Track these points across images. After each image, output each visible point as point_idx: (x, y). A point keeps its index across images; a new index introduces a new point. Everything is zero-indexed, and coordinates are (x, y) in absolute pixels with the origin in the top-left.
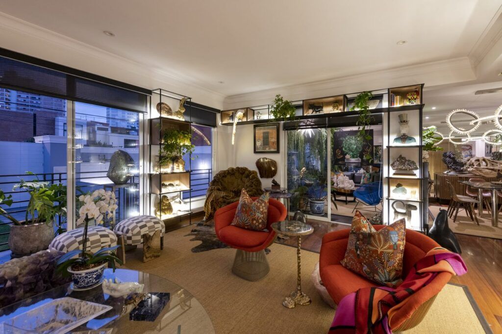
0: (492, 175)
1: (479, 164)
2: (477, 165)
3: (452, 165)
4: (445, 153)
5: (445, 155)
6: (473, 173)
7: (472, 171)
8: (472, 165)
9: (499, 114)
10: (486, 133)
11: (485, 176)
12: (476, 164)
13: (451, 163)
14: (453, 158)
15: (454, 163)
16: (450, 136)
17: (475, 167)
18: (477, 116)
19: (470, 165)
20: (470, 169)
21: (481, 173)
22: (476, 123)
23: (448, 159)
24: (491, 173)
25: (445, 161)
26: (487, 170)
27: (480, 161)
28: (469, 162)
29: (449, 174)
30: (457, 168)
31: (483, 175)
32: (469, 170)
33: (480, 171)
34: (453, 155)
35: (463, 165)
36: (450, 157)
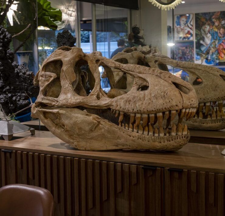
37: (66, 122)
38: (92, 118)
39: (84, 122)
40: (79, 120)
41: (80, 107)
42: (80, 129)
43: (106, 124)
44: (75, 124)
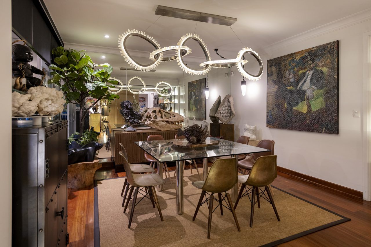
0: (167, 127)
1: (156, 116)
2: (154, 118)
3: (130, 118)
4: (123, 103)
5: (122, 105)
6: (150, 126)
7: (150, 124)
8: (149, 117)
9: (183, 45)
10: (158, 85)
11: (161, 129)
12: (153, 116)
13: (128, 116)
14: (131, 110)
15: (131, 116)
16: (129, 84)
17: (152, 119)
18: (158, 45)
19: (147, 117)
20: (148, 122)
21: (157, 127)
22: (157, 57)
23: (125, 110)
24: (166, 125)
25: (122, 113)
26: (163, 123)
27: (157, 112)
28: (146, 113)
29: (127, 129)
30: (135, 122)
31: (159, 128)
32: (146, 123)
33: (157, 124)
34: (131, 105)
35: (140, 117)
36: (127, 108)
37: (160, 125)
38: (165, 123)
39: (164, 124)
40: (163, 124)
41: (162, 121)
42: (163, 126)
43: (168, 125)
44: (162, 125)
